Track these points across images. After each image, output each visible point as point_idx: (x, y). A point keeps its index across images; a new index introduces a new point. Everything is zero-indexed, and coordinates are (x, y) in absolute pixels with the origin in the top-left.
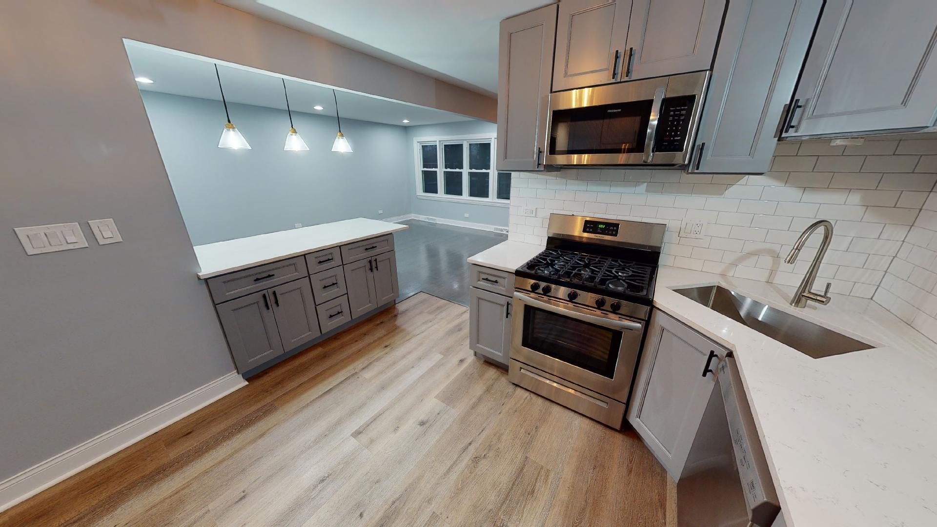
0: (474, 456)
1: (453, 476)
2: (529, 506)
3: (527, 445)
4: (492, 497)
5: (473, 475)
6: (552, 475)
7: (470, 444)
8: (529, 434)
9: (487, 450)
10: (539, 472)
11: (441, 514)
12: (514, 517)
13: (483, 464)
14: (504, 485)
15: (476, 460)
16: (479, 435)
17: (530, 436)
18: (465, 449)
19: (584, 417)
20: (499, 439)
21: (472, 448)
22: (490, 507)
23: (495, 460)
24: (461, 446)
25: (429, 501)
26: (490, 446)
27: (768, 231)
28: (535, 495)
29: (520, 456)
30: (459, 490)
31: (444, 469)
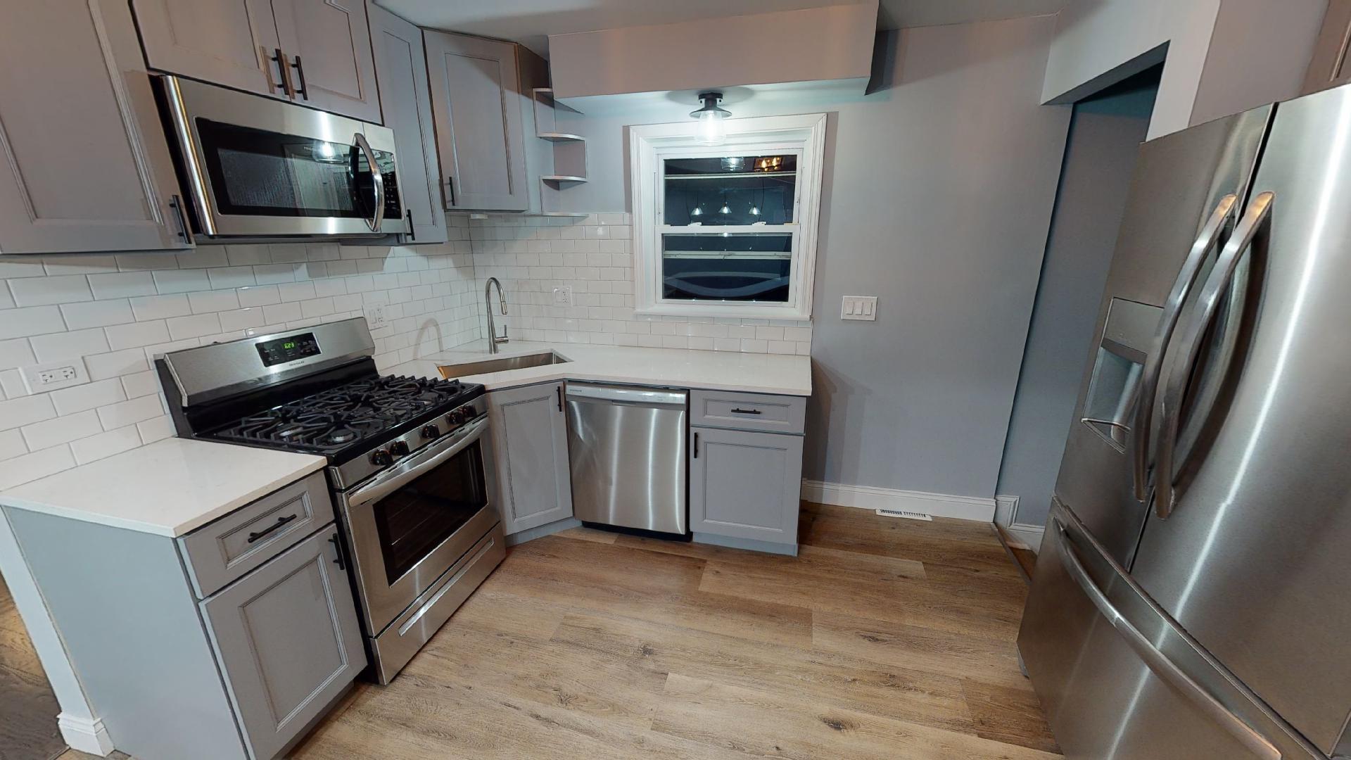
0: (560, 704)
1: (597, 723)
2: (612, 631)
3: (532, 643)
4: (612, 667)
5: (588, 696)
6: (569, 614)
7: (537, 717)
8: (512, 643)
9: (547, 690)
10: (569, 625)
11: (651, 720)
12: (628, 641)
13: (568, 688)
14: (595, 657)
15: (564, 700)
16: (518, 709)
17: (516, 641)
18: (548, 721)
19: (470, 599)
20: (526, 678)
21: (544, 712)
22: (625, 667)
23: (562, 675)
24: (542, 729)
25: (641, 742)
26: (538, 687)
27: (451, 292)
28: (598, 627)
29: (551, 648)
30: (616, 708)
31: (587, 741)
